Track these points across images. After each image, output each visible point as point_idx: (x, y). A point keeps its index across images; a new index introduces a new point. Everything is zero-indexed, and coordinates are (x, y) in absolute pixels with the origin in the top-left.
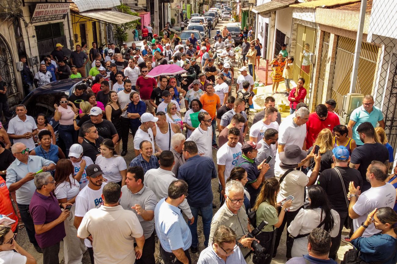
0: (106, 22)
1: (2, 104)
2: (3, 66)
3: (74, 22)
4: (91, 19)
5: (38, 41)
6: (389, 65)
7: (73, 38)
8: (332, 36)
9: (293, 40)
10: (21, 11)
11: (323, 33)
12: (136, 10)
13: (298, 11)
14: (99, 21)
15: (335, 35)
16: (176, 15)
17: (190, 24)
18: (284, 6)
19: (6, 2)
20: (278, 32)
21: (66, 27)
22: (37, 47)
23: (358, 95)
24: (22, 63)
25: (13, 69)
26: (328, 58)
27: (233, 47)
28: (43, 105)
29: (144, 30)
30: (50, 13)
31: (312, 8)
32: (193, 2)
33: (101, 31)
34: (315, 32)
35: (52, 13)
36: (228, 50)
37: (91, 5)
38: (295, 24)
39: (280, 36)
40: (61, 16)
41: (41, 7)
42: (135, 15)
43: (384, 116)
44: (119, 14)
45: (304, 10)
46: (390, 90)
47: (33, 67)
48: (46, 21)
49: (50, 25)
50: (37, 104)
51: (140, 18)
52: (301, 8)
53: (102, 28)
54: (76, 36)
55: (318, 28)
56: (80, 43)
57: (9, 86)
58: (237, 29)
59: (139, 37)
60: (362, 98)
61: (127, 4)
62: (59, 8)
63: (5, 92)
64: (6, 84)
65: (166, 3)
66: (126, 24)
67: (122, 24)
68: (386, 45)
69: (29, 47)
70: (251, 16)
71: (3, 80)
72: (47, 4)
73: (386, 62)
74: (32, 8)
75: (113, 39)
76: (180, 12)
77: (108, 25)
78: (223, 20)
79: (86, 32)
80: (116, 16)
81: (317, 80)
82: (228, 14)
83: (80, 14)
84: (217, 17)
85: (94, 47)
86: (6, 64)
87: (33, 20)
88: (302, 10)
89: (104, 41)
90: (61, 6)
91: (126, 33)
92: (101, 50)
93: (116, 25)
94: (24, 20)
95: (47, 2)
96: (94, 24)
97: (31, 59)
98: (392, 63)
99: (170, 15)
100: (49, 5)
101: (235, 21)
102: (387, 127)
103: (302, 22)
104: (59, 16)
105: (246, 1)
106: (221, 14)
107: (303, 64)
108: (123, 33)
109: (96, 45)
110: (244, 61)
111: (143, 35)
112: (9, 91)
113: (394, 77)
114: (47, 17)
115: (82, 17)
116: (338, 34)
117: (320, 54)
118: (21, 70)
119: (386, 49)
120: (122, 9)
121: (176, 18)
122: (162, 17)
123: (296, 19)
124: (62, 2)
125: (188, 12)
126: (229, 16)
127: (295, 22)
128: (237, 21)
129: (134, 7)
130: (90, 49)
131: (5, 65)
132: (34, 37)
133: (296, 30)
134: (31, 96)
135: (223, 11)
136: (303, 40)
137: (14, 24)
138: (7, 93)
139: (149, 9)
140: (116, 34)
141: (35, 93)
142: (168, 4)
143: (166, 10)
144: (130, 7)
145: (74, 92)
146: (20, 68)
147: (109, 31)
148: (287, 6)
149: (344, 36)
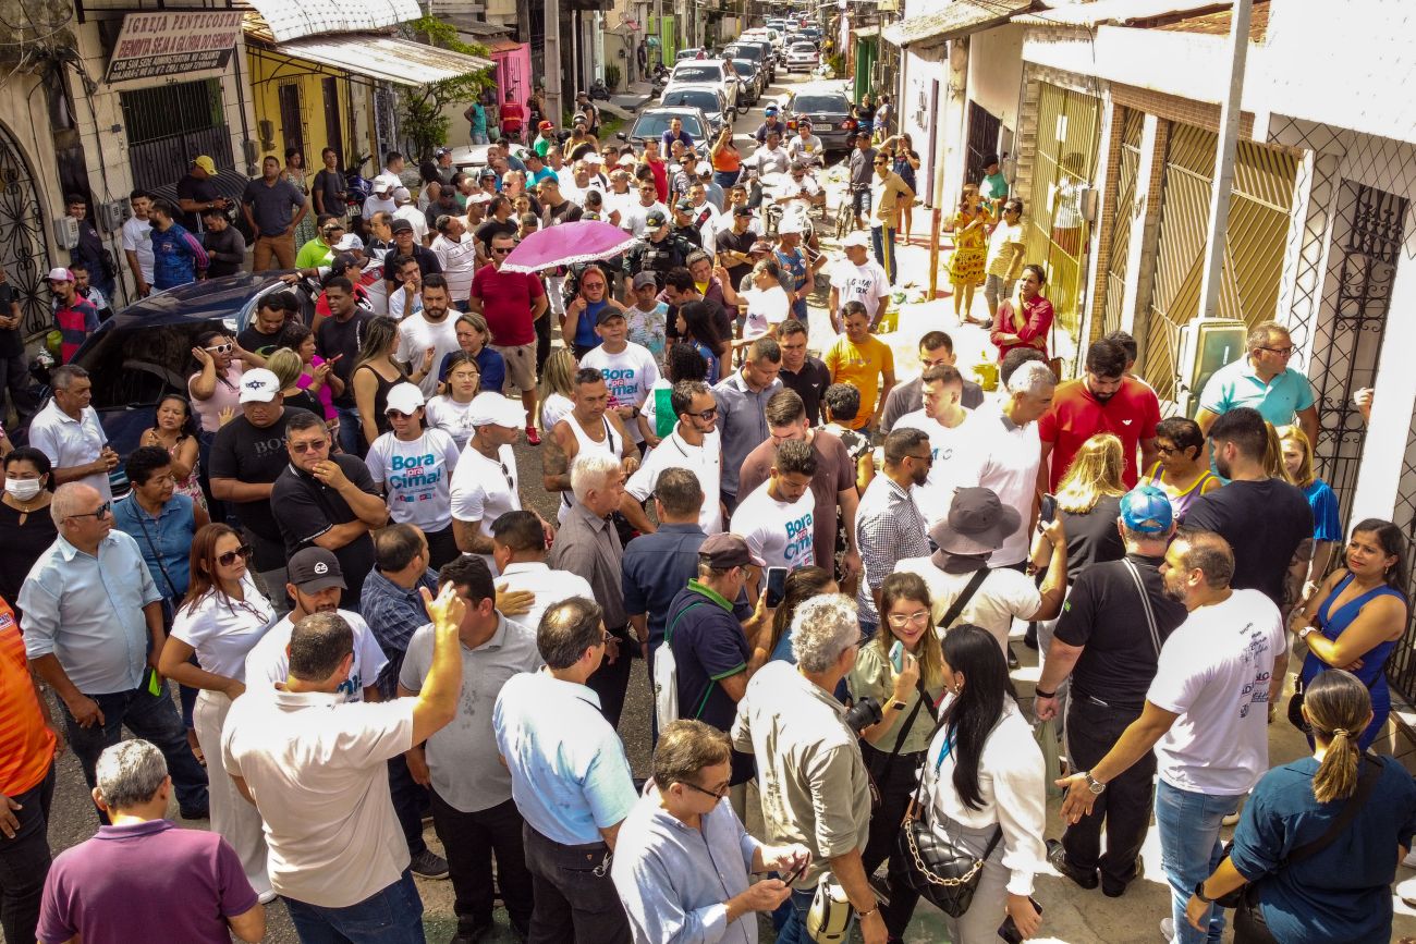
0: (372, 78)
1: (4, 363)
2: (7, 231)
3: (257, 79)
4: (317, 68)
5: (130, 146)
6: (1331, 218)
7: (253, 136)
8: (1151, 123)
9: (1026, 141)
10: (71, 41)
11: (1120, 113)
12: (478, 37)
13: (1040, 35)
14: (348, 75)
15: (1161, 120)
16: (622, 54)
17: (672, 87)
18: (991, 20)
19: (17, 9)
20: (977, 113)
21: (229, 96)
22: (127, 167)
23: (1226, 324)
24: (74, 220)
25: (42, 242)
26: (1137, 201)
27: (820, 164)
28: (147, 367)
29: (509, 105)
30: (172, 48)
31: (1083, 28)
32: (683, 7)
33: (356, 109)
34: (1095, 109)
35: (180, 47)
36: (799, 173)
37: (317, 19)
38: (1032, 82)
39: (983, 127)
40: (213, 55)
41: (141, 25)
42: (475, 55)
43: (1316, 396)
44: (417, 50)
45: (1058, 34)
46: (1335, 306)
47: (113, 238)
48: (159, 74)
49: (173, 88)
50: (126, 364)
51: (491, 63)
52: (1050, 27)
53: (360, 98)
54: (265, 127)
55: (1106, 96)
56: (278, 152)
57: (28, 303)
58: (835, 104)
59: (492, 130)
60: (1239, 333)
61: (446, 16)
62: (204, 30)
63: (16, 321)
64: (17, 296)
65: (588, 12)
66: (444, 84)
67: (429, 85)
68: (1317, 153)
69: (98, 166)
70: (885, 56)
71: (8, 279)
72: (162, 14)
73: (1317, 208)
74: (109, 28)
75: (398, 138)
76: (637, 44)
77: (380, 88)
78: (789, 71)
79: (302, 113)
80: (406, 57)
81: (1102, 279)
82: (808, 49)
83: (280, 50)
84: (768, 59)
85: (329, 165)
86: (19, 224)
87: (112, 70)
88: (1054, 32)
89: (364, 147)
90: (211, 22)
91: (443, 119)
92: (353, 175)
93: (408, 89)
94: (81, 72)
95: (161, 7)
96: (330, 86)
97: (108, 207)
98: (1339, 212)
99: (600, 56)
100: (171, 16)
101: (832, 75)
102: (1325, 435)
103: (1053, 77)
104: (205, 56)
105: (870, 4)
106: (783, 51)
107: (1057, 225)
108: (432, 116)
109: (335, 160)
110: (858, 213)
111: (506, 123)
112: (31, 320)
113: (1345, 260)
114: (161, 61)
115: (285, 59)
116: (1170, 117)
117: (1112, 185)
118: (71, 245)
119: (1319, 165)
120: (427, 31)
121: (622, 65)
122: (572, 62)
123: (1034, 67)
124: (213, 9)
125: (665, 42)
126: (810, 56)
127: (1032, 77)
128: (840, 72)
129: (471, 25)
130: (316, 172)
131: (15, 227)
132: (116, 129)
133: (1036, 105)
134: (107, 336)
135: (790, 42)
136: (1058, 138)
137: (46, 83)
138: (24, 326)
139: (526, 33)
140: (407, 123)
141: (118, 325)
142: (594, 16)
143: (588, 37)
144: (458, 23)
145: (254, 319)
146: (68, 238)
147: (383, 110)
148: (1004, 21)
149: (1189, 122)
